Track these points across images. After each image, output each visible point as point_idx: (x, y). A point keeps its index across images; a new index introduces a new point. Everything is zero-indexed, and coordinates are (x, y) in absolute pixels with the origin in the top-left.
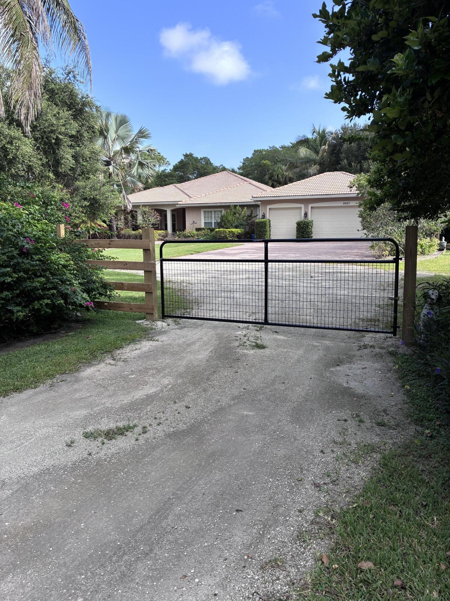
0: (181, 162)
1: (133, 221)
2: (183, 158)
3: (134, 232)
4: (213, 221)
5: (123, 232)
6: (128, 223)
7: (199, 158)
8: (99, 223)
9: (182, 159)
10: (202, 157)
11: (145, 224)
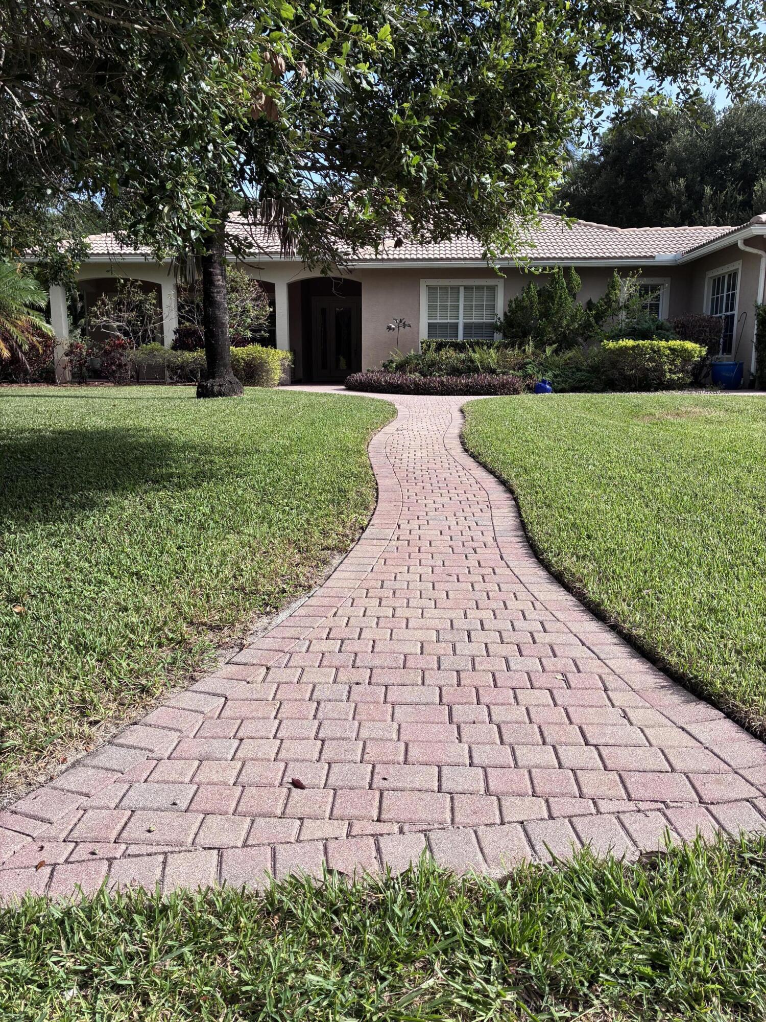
4: (461, 322)
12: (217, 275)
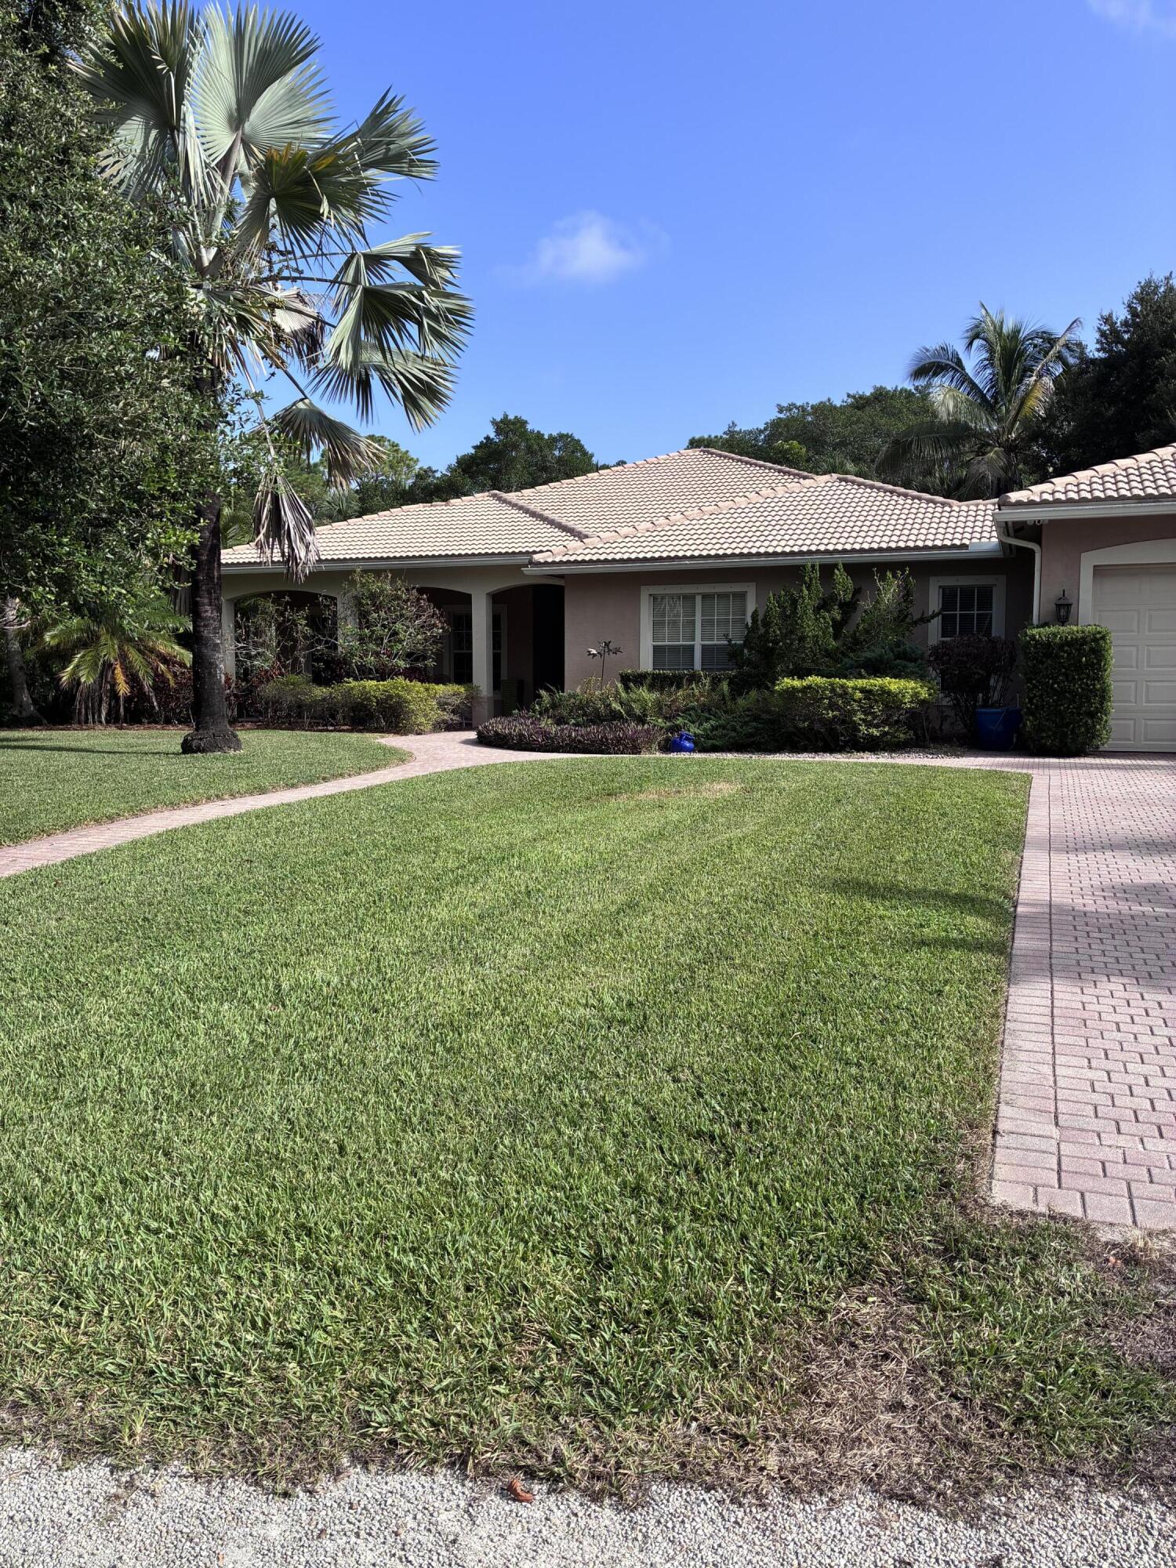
0: (486, 446)
1: (319, 642)
2: (492, 435)
3: (320, 692)
4: (698, 644)
5: (268, 690)
6: (294, 648)
7: (546, 437)
8: (162, 649)
9: (487, 438)
10: (555, 434)
11: (377, 654)
12: (204, 605)
